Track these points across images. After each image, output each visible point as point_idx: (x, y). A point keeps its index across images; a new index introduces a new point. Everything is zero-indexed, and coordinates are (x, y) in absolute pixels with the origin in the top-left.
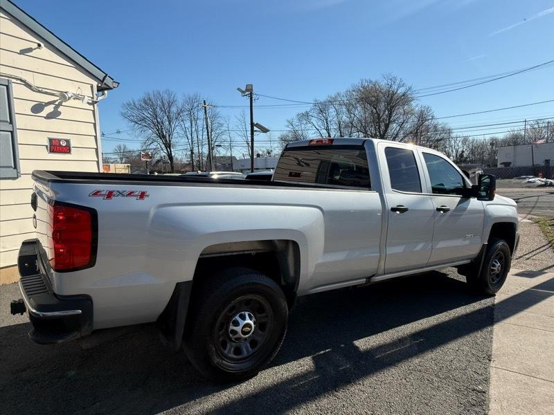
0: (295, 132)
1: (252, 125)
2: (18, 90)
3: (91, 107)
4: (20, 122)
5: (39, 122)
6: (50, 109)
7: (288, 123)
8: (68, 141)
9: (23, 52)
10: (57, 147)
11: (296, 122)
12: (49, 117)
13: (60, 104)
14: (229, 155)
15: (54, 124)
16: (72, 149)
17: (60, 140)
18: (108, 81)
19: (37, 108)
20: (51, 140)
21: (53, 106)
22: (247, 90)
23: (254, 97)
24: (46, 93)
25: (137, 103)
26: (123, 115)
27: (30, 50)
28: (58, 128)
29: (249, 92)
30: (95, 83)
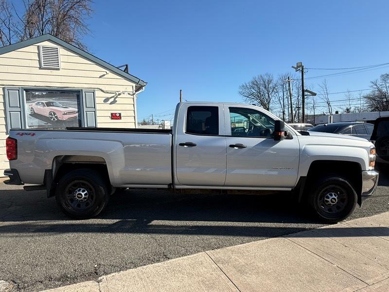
0: (379, 91)
1: (303, 91)
2: (98, 93)
3: (132, 97)
4: (98, 107)
5: (107, 106)
6: (112, 100)
7: (372, 84)
8: (120, 114)
9: (100, 77)
10: (115, 117)
11: (380, 82)
12: (111, 103)
13: (117, 97)
14: (312, 113)
15: (114, 106)
16: (122, 118)
17: (116, 114)
18: (141, 83)
19: (106, 100)
20: (112, 114)
21: (113, 98)
22: (298, 67)
23: (304, 70)
24: (110, 93)
25: (248, 85)
26: (240, 93)
27: (104, 75)
28: (116, 108)
29: (300, 68)
30: (134, 85)
